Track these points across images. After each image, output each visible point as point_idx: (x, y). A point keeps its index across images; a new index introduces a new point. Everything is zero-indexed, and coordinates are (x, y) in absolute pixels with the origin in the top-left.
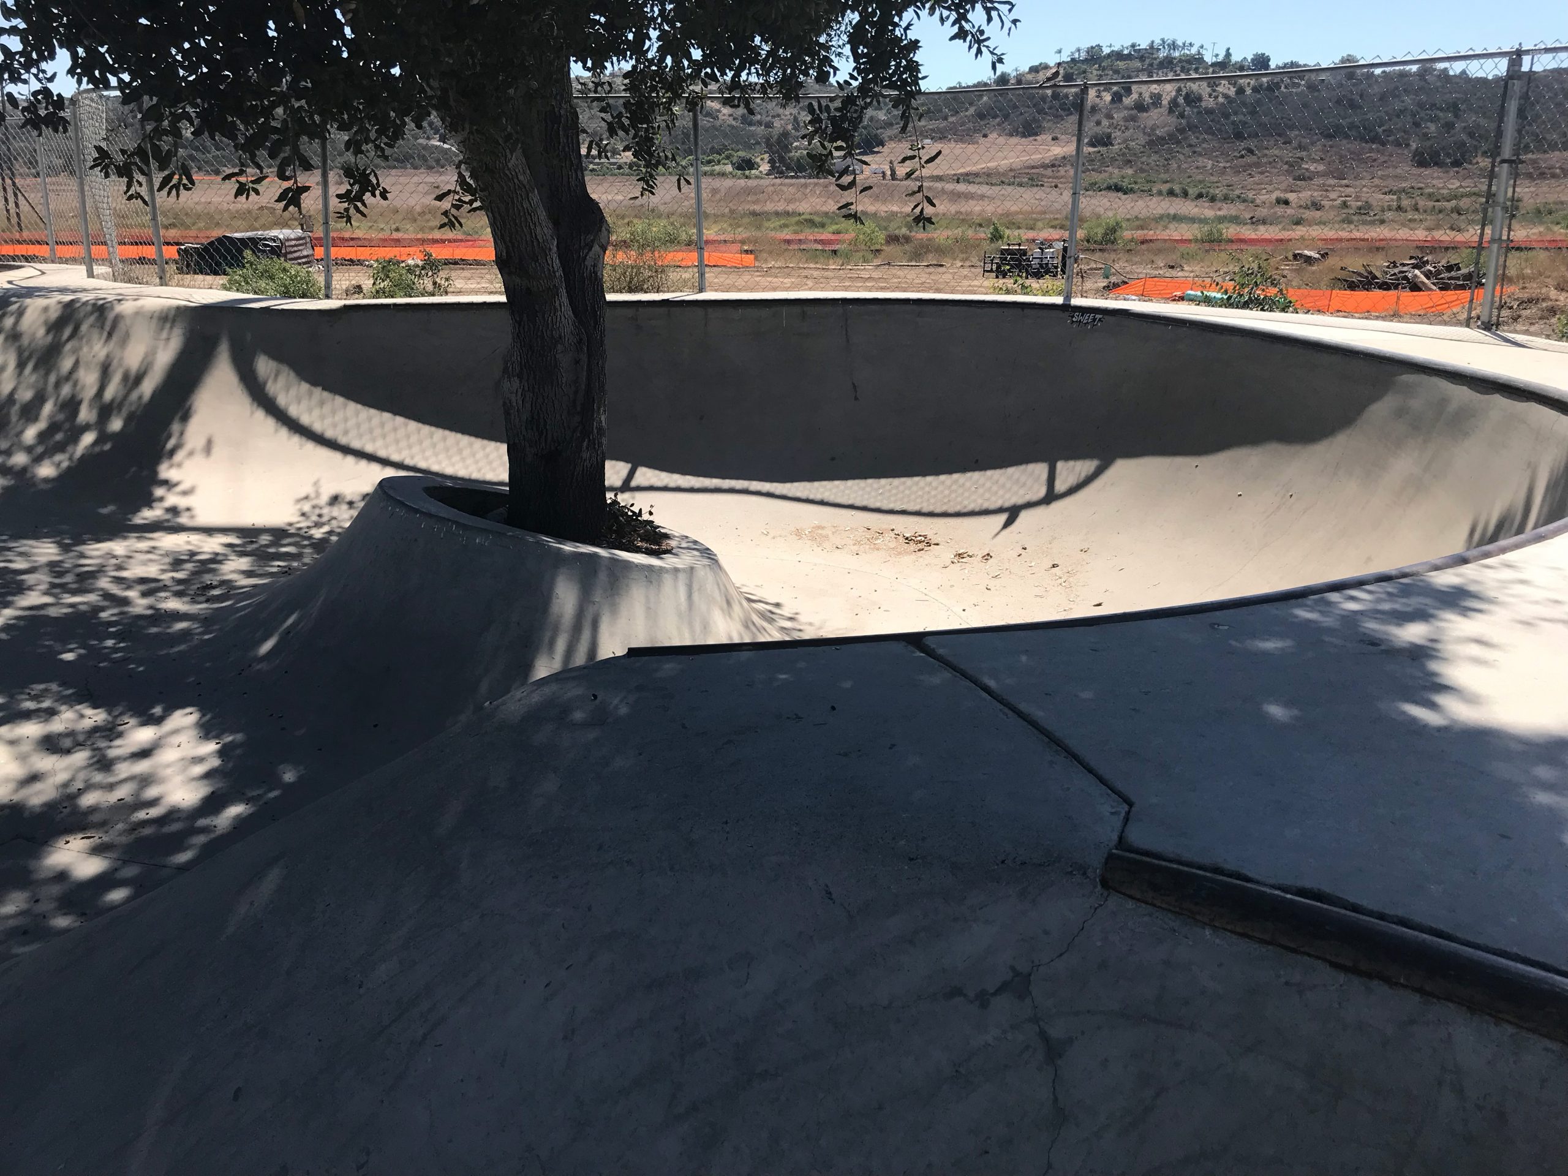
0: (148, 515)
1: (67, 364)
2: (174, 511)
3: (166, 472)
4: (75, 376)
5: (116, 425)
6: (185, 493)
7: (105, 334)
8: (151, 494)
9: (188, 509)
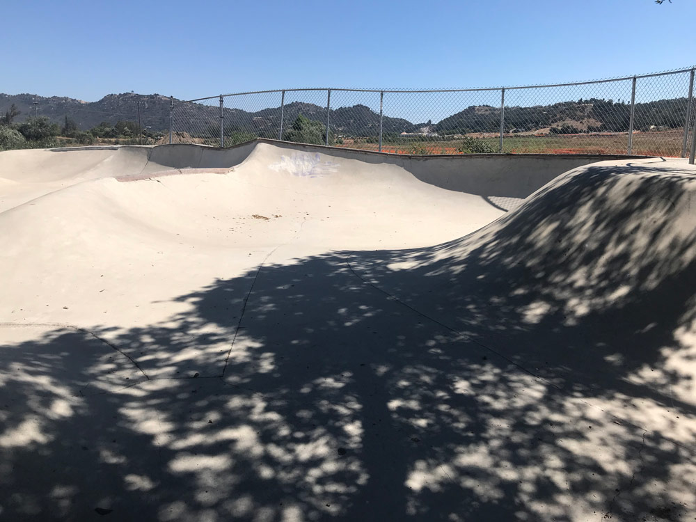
0: (649, 374)
1: (631, 226)
2: (674, 377)
3: (681, 335)
4: (633, 237)
5: (652, 283)
6: (689, 358)
7: (669, 204)
8: (660, 353)
9: (689, 378)
